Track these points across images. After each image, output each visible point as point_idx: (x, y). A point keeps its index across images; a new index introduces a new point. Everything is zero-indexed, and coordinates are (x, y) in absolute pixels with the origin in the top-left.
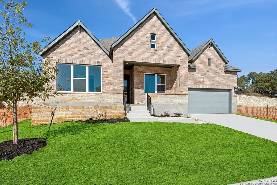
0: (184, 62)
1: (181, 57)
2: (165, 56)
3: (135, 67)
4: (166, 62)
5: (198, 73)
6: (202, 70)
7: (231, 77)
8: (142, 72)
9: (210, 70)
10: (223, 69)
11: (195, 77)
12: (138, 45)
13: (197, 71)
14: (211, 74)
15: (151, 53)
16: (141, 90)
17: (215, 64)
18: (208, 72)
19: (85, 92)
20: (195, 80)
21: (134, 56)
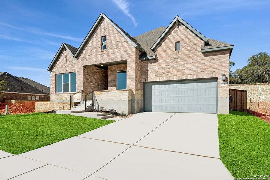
0: (132, 55)
1: (128, 51)
2: (113, 54)
3: (109, 67)
4: (113, 60)
5: (161, 64)
6: (167, 58)
7: (218, 59)
8: (114, 70)
9: (179, 56)
10: (200, 50)
11: (157, 68)
12: (92, 50)
13: (160, 61)
14: (180, 62)
15: (102, 54)
16: (113, 88)
17: (187, 46)
18: (175, 59)
19: (68, 93)
20: (157, 72)
21: (89, 61)
